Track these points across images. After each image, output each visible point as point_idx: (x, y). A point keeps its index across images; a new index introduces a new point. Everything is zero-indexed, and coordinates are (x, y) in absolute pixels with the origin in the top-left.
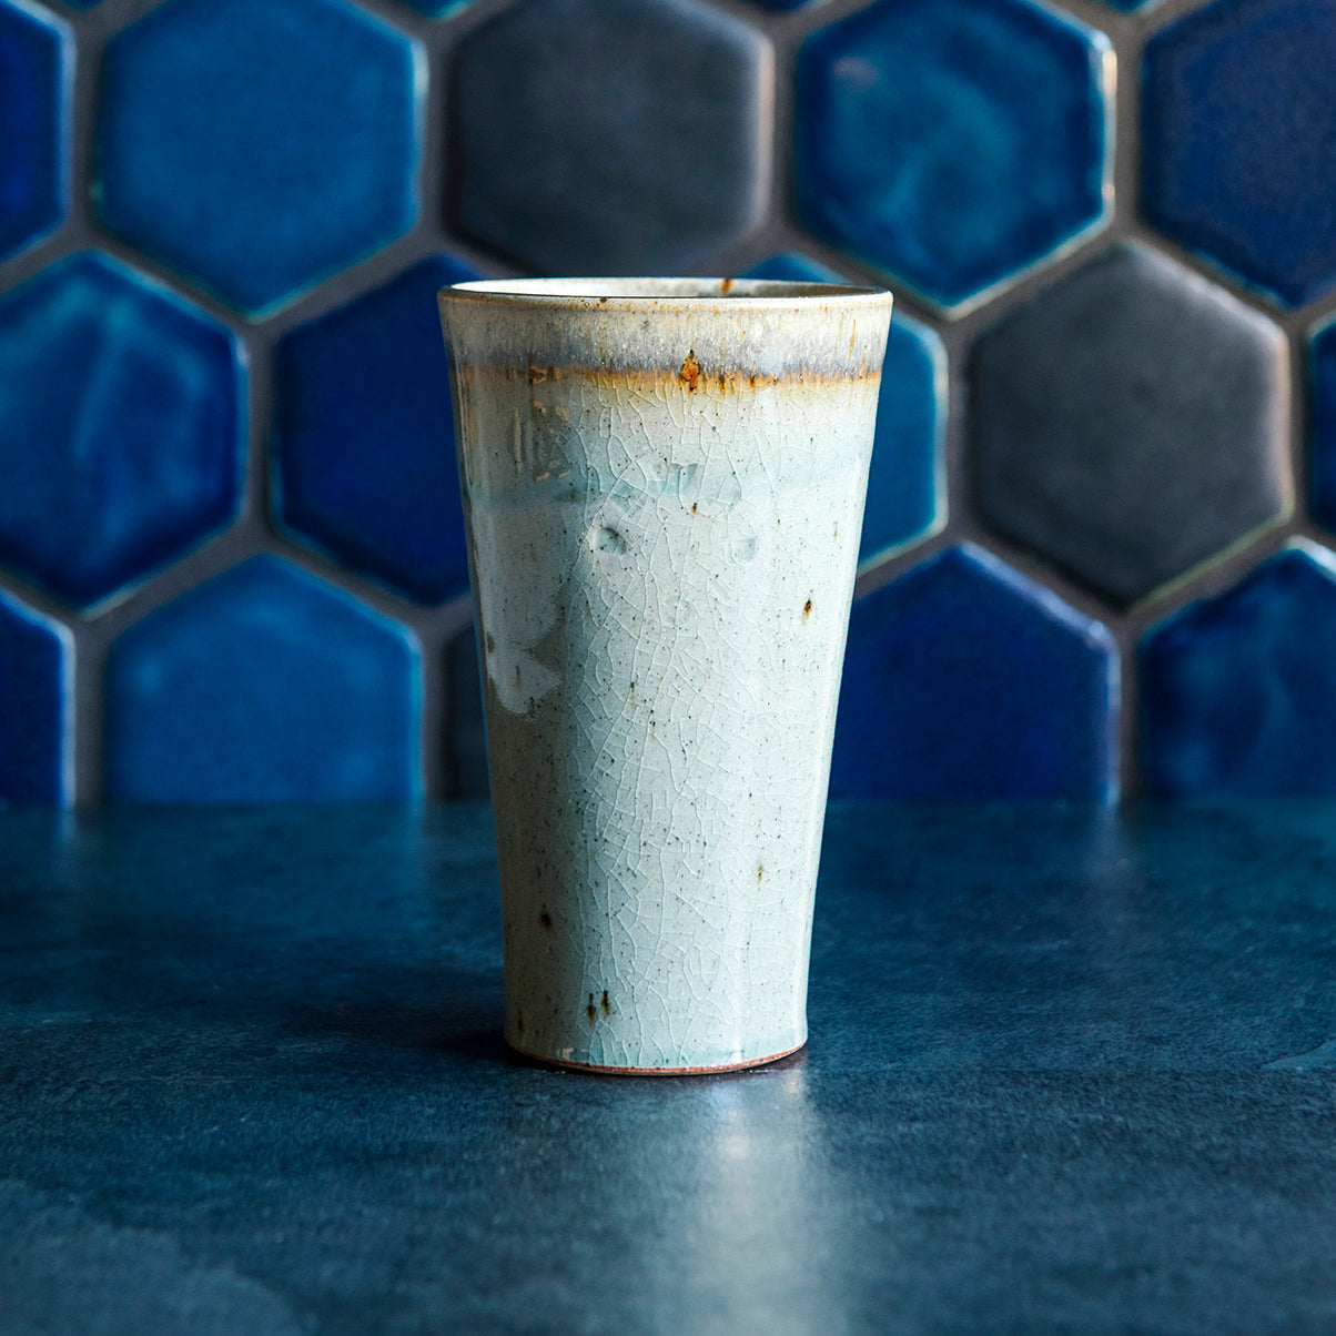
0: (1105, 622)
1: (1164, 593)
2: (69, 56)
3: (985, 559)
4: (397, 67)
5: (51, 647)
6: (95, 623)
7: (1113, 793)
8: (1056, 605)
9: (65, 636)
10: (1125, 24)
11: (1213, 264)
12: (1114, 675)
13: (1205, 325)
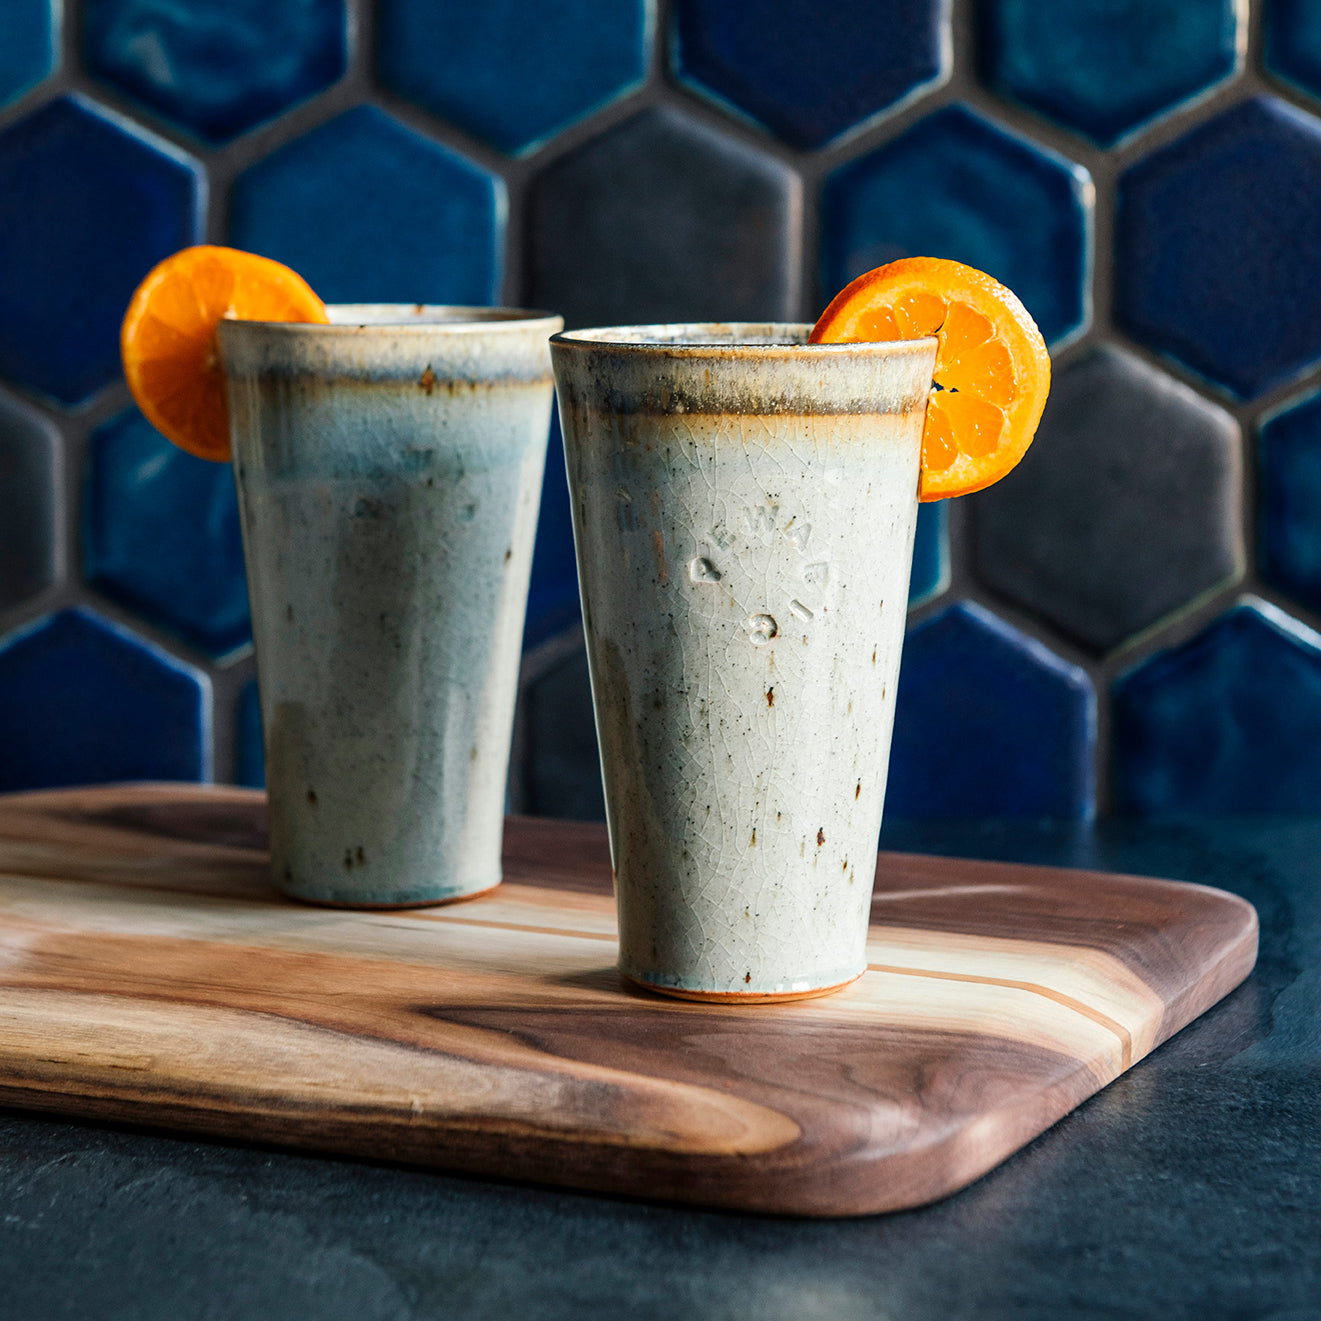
0: (1086, 668)
1: (1135, 643)
2: (202, 191)
3: (985, 616)
4: (481, 199)
5: (191, 691)
6: (229, 671)
7: (1090, 811)
8: (1042, 653)
9: (204, 682)
10: (1103, 159)
11: (1178, 364)
12: (1092, 712)
13: (1170, 416)
